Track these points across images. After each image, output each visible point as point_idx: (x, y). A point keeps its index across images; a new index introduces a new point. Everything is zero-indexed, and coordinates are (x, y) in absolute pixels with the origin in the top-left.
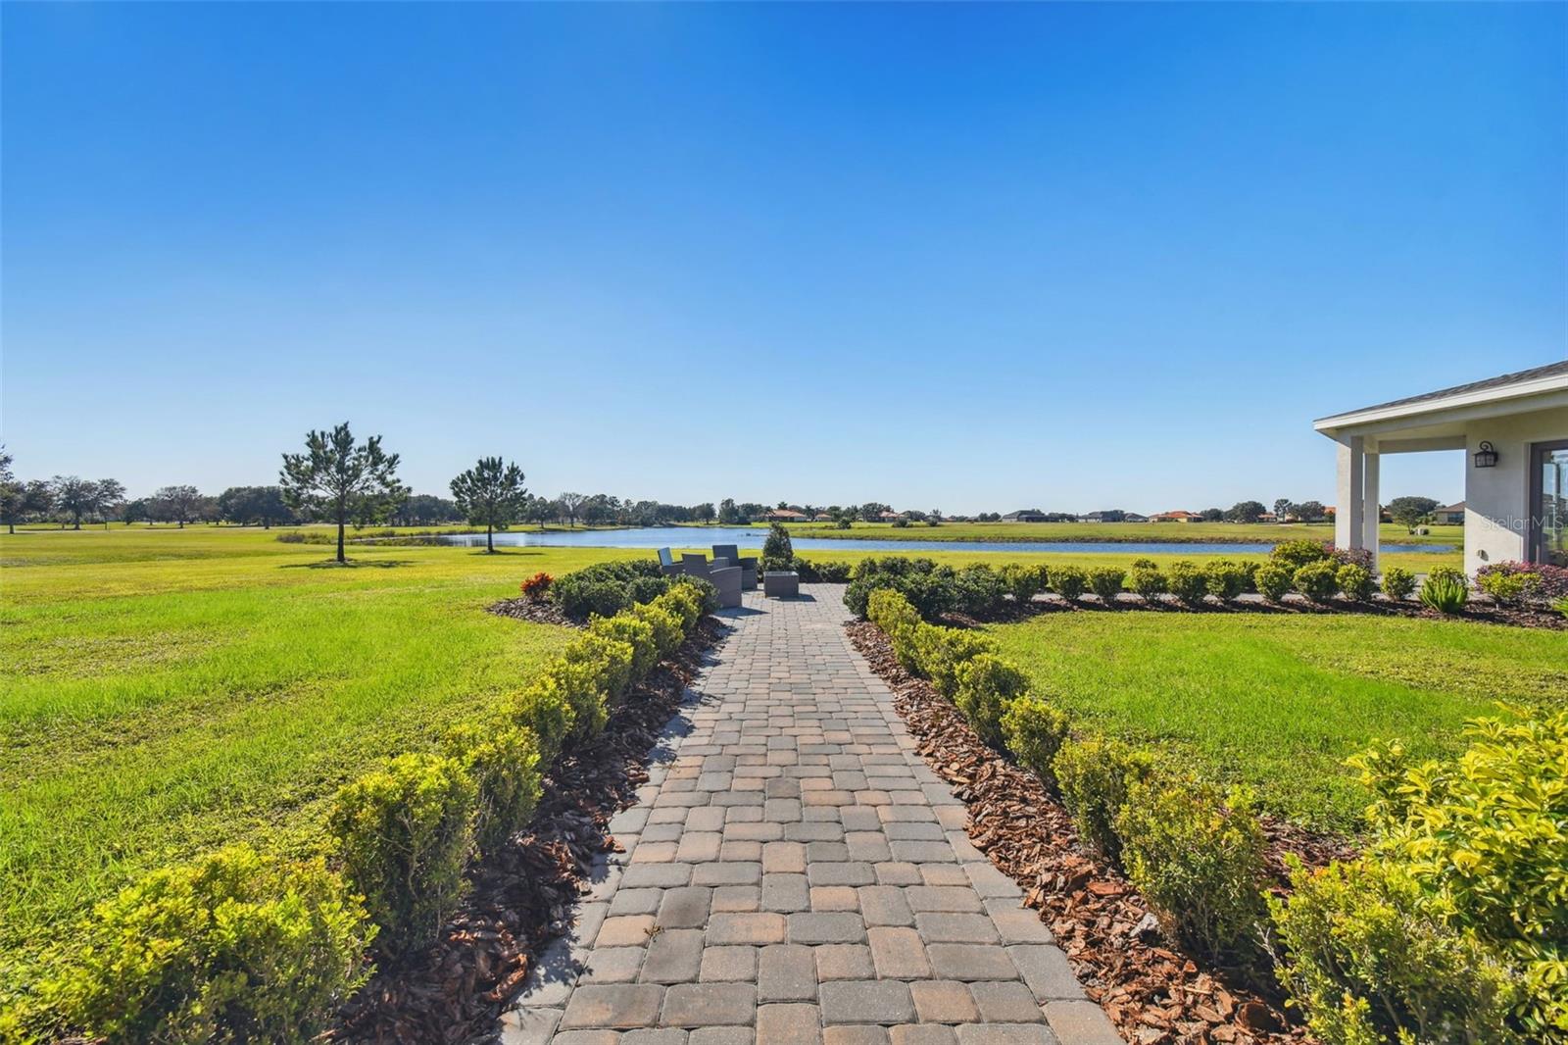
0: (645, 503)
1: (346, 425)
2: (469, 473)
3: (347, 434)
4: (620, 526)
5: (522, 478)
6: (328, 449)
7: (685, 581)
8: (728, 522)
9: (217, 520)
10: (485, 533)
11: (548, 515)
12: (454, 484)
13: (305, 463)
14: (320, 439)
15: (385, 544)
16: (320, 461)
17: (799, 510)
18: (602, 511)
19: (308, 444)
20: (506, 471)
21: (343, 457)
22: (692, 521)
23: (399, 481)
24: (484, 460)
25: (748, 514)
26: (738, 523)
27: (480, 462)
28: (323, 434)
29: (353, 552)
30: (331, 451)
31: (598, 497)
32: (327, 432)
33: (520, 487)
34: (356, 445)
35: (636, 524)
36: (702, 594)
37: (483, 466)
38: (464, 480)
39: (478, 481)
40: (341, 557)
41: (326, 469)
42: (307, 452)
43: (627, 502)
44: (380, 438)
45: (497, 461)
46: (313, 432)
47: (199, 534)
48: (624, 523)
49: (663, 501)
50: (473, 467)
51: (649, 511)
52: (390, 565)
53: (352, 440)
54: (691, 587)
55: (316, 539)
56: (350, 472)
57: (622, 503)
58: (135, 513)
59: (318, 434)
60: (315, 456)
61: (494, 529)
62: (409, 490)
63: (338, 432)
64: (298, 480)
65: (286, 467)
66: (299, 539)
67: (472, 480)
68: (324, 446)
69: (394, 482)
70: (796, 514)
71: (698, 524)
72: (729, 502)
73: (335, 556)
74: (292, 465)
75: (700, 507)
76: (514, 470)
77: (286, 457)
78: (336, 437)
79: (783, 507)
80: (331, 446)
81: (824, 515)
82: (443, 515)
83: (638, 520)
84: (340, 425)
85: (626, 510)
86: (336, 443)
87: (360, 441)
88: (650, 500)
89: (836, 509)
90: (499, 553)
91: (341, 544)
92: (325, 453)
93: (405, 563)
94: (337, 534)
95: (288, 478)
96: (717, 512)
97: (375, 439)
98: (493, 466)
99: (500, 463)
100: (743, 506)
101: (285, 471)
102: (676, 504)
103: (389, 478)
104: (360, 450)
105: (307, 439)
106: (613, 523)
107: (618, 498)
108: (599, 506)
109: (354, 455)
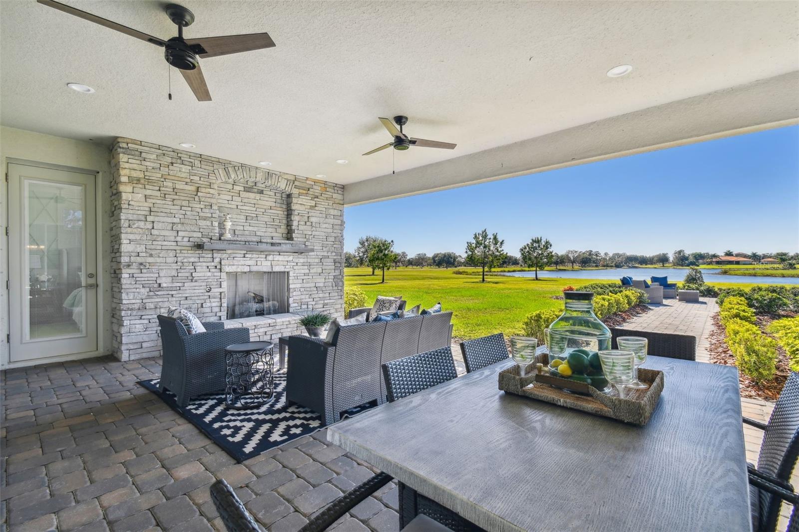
0: (617, 254)
1: (485, 230)
2: (528, 245)
3: (486, 233)
4: (601, 268)
5: (551, 246)
7: (632, 290)
8: (680, 265)
9: (431, 265)
10: (534, 271)
11: (560, 262)
12: (522, 250)
13: (474, 244)
14: (478, 236)
15: (491, 275)
16: (478, 244)
17: (745, 256)
18: (590, 259)
19: (474, 238)
20: (544, 244)
21: (485, 242)
22: (652, 264)
23: (503, 250)
24: (534, 239)
25: (697, 260)
26: (689, 265)
27: (533, 240)
28: (479, 234)
29: (487, 278)
30: (481, 240)
31: (587, 252)
33: (550, 250)
35: (612, 267)
36: (639, 295)
37: (534, 241)
38: (525, 248)
39: (532, 248)
41: (480, 247)
42: (474, 241)
43: (606, 254)
44: (497, 234)
45: (539, 239)
46: (475, 233)
47: (427, 271)
48: (604, 266)
49: (630, 253)
50: (529, 242)
51: (620, 259)
52: (496, 283)
53: (488, 236)
54: (634, 292)
55: (474, 273)
57: (602, 254)
58: (411, 263)
59: (477, 234)
60: (476, 242)
61: (538, 269)
62: (507, 253)
63: (483, 232)
64: (471, 251)
65: (467, 247)
67: (529, 248)
68: (479, 238)
69: (501, 251)
70: (742, 259)
71: (656, 266)
72: (680, 252)
73: (482, 280)
74: (469, 246)
75: (657, 256)
76: (547, 242)
77: (468, 243)
78: (482, 234)
79: (729, 254)
80: (481, 238)
82: (509, 263)
83: (613, 264)
85: (605, 259)
86: (483, 237)
87: (490, 236)
88: (621, 252)
90: (540, 280)
91: (482, 277)
92: (479, 241)
93: (503, 283)
94: (482, 271)
95: (468, 251)
96: (671, 259)
97: (495, 234)
98: (538, 241)
99: (541, 240)
100: (693, 254)
101: (467, 249)
103: (500, 249)
104: (490, 239)
105: (474, 236)
106: (597, 266)
107: (600, 252)
108: (588, 257)
109: (488, 241)
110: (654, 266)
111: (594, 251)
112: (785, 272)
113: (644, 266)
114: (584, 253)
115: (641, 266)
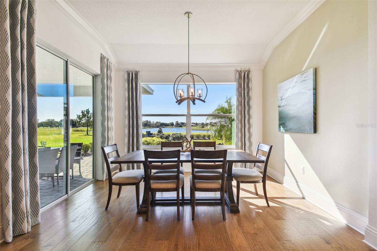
0: (158, 122)
3: (89, 111)
4: (152, 128)
6: (85, 113)
8: (177, 127)
13: (81, 116)
14: (84, 112)
16: (84, 115)
18: (147, 124)
19: (82, 113)
21: (88, 115)
25: (182, 125)
26: (179, 127)
28: (84, 111)
29: (90, 133)
30: (86, 114)
31: (146, 121)
32: (85, 110)
34: (90, 113)
35: (155, 127)
40: (87, 134)
41: (85, 117)
42: (81, 114)
46: (82, 110)
48: (152, 127)
49: (162, 122)
51: (158, 124)
53: (90, 112)
56: (89, 118)
57: (152, 122)
59: (83, 111)
60: (83, 115)
63: (87, 110)
64: (79, 119)
65: (77, 117)
66: (78, 131)
68: (84, 113)
70: (193, 125)
72: (177, 122)
74: (79, 117)
75: (170, 123)
77: (77, 115)
78: (87, 111)
80: (86, 113)
81: (200, 125)
83: (156, 126)
84: (87, 109)
85: (153, 124)
89: (203, 123)
91: (87, 132)
92: (85, 114)
94: (87, 129)
96: (175, 124)
100: (181, 123)
101: (77, 118)
102: (165, 122)
104: (91, 113)
105: (81, 112)
106: (150, 127)
107: (151, 121)
108: (146, 123)
109: (90, 114)
110: (170, 127)
111: (149, 121)
112: (201, 129)
113: (166, 127)
114: (145, 121)
115: (165, 127)
